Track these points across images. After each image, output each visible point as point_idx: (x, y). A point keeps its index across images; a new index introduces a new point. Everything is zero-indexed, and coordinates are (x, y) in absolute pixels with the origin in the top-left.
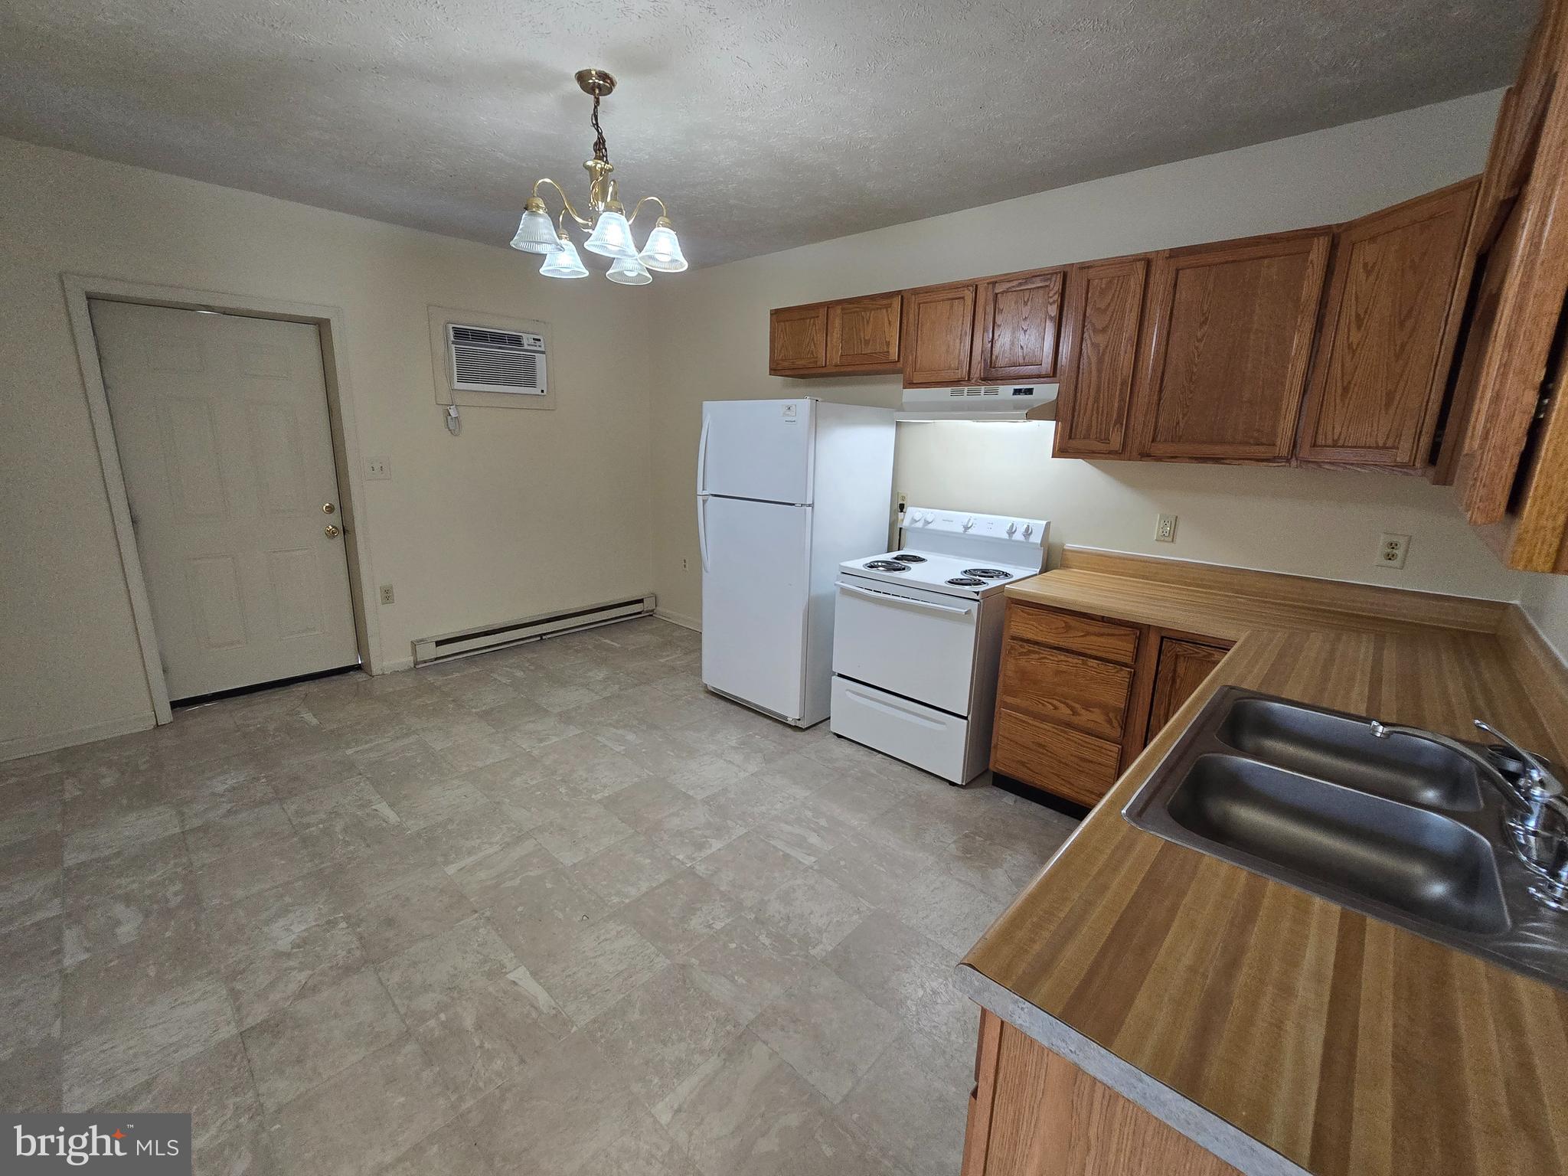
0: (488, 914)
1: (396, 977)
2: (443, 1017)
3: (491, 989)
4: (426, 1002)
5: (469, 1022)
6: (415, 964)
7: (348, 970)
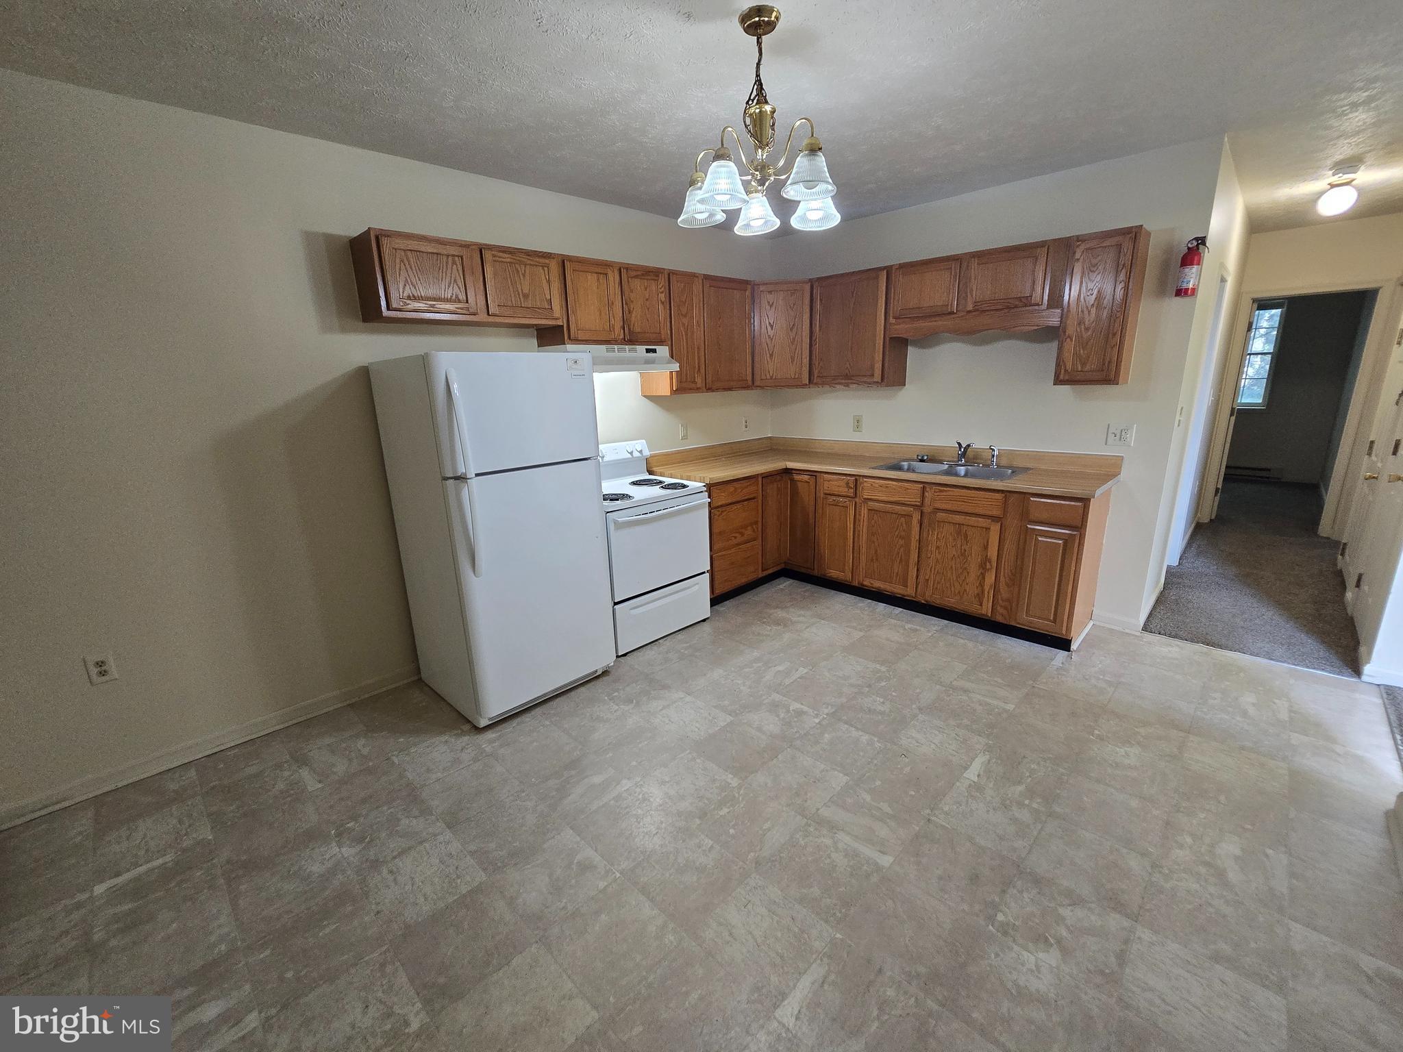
0: (928, 811)
1: (1019, 844)
2: (1027, 802)
3: (991, 785)
4: (1024, 816)
5: (1021, 788)
6: (1001, 838)
7: (1037, 881)
